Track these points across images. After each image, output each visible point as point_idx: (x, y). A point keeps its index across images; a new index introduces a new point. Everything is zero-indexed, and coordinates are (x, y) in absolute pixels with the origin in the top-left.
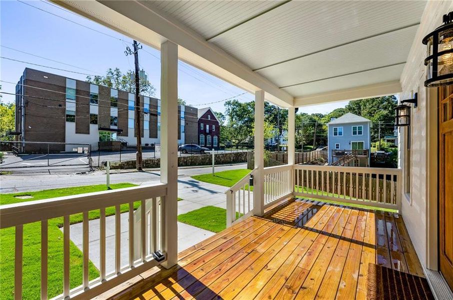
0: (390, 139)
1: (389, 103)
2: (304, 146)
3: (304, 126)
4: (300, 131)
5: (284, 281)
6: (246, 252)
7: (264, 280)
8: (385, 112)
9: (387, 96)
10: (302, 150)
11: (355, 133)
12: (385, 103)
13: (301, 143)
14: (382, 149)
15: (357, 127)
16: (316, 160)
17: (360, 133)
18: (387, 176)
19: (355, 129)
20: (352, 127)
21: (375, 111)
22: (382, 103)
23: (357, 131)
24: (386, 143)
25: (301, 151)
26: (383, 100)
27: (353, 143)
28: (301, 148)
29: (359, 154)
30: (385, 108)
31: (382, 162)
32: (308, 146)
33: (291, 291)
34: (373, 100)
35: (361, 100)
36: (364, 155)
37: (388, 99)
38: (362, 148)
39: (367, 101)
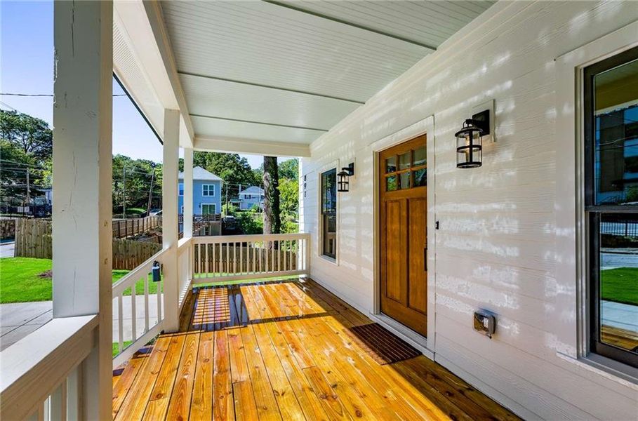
0: (234, 202)
1: (234, 162)
2: (126, 208)
3: (128, 177)
4: (119, 184)
5: (313, 395)
6: (226, 394)
7: (296, 411)
8: (231, 172)
9: (233, 153)
10: (124, 214)
11: (205, 193)
12: (231, 162)
13: (122, 204)
14: (229, 214)
15: (208, 185)
16: (151, 229)
17: (211, 193)
18: (243, 243)
19: (205, 187)
20: (203, 185)
21: (221, 168)
22: (227, 161)
23: (208, 190)
24: (231, 206)
25: (121, 217)
26: (229, 158)
27: (203, 206)
28: (122, 212)
29: (211, 220)
30: (231, 167)
31: (232, 229)
32: (134, 209)
33: (330, 398)
34: (219, 155)
35: (206, 152)
36: (217, 220)
37: (233, 158)
38: (214, 212)
39: (213, 155)
